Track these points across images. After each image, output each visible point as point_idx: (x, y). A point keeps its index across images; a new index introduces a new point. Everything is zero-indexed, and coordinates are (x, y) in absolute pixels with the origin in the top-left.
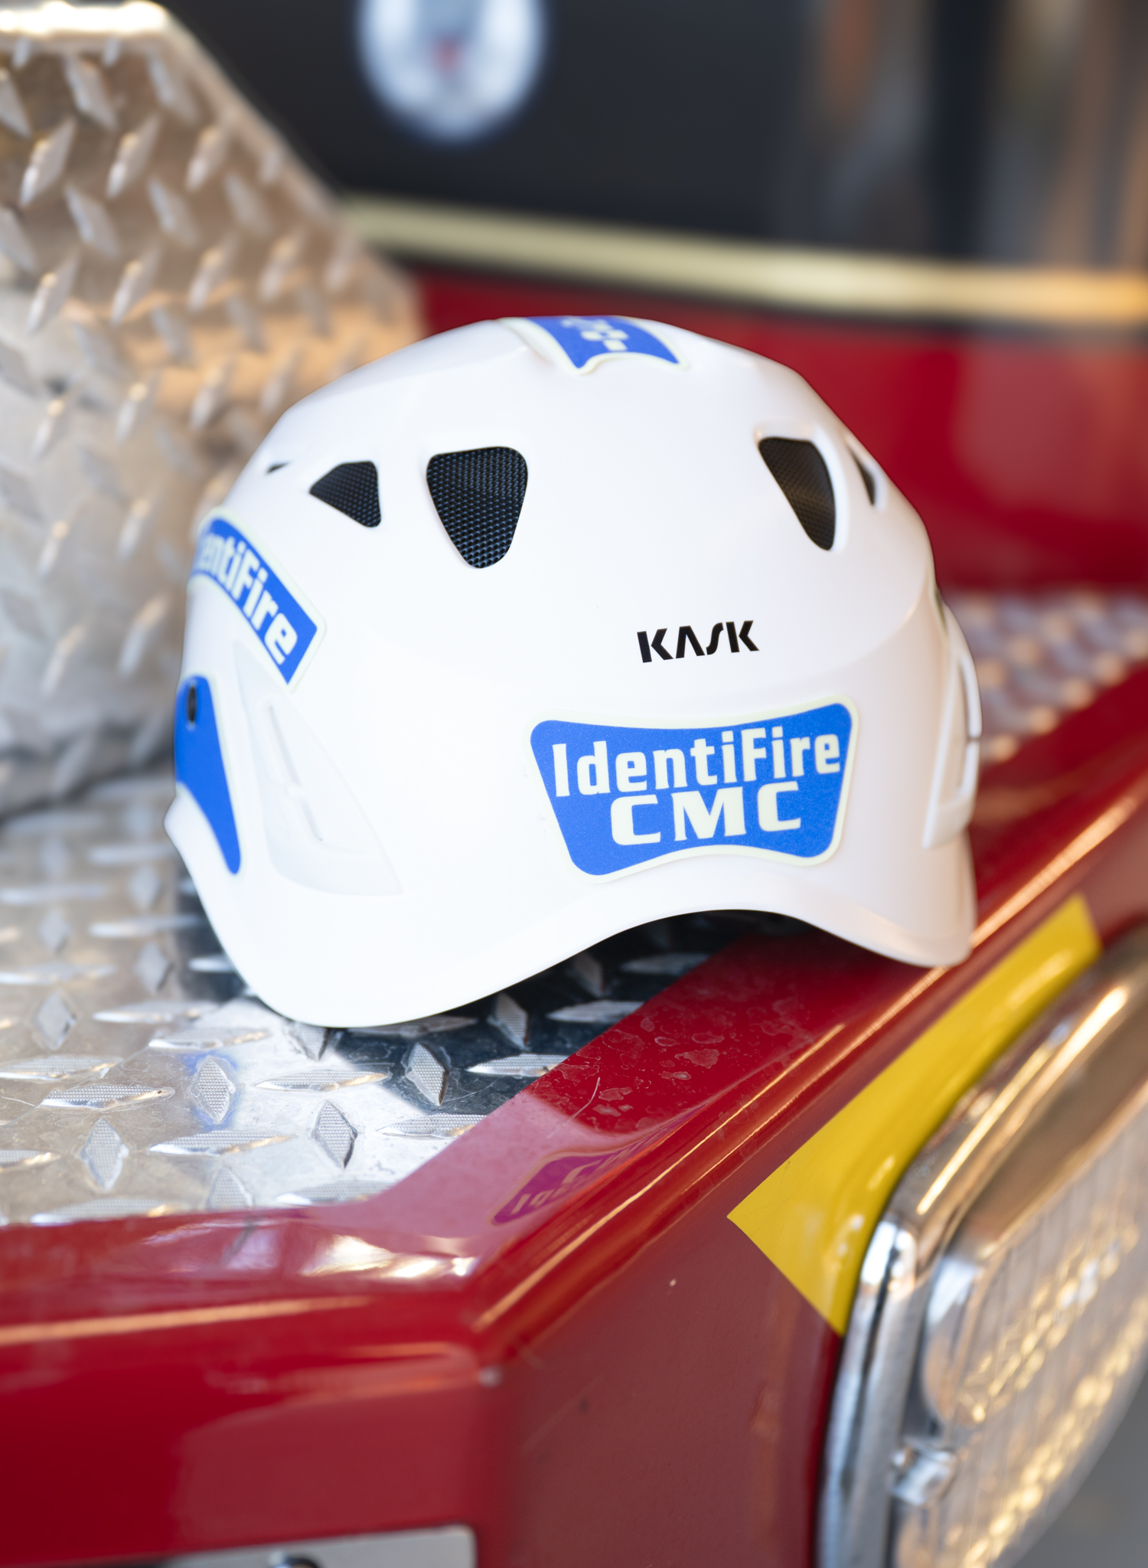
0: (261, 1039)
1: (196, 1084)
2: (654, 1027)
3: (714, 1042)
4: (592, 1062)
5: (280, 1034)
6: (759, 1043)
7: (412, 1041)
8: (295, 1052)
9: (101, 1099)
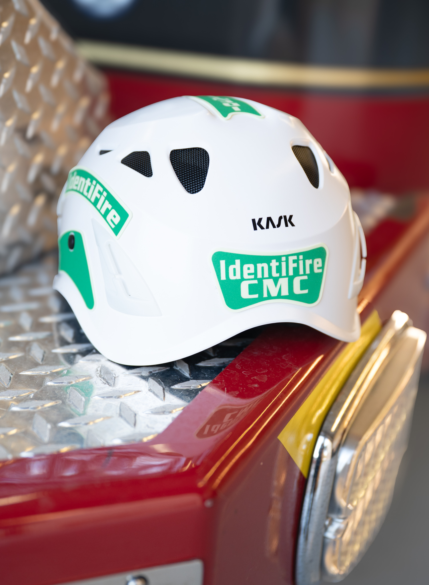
1: (69, 398)
2: (241, 368)
3: (264, 372)
4: (221, 382)
5: (96, 377)
6: (280, 372)
7: (147, 376)
8: (104, 384)
9: (34, 406)
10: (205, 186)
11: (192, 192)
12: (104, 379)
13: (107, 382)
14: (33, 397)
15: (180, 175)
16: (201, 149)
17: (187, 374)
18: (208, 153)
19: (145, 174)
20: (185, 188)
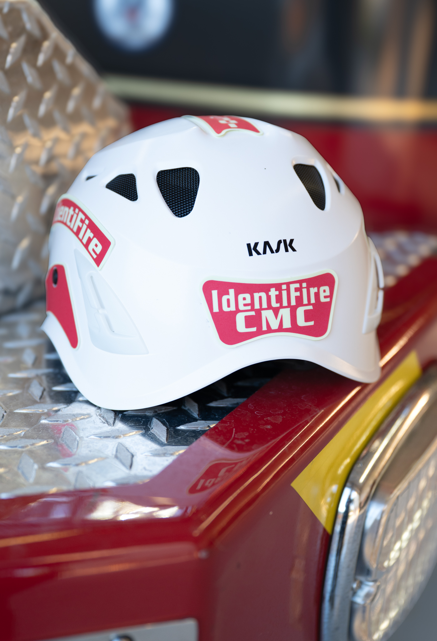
0: (87, 418)
1: (62, 438)
2: (254, 408)
3: (279, 412)
4: (230, 423)
5: (95, 416)
6: (298, 412)
7: (151, 416)
8: (103, 423)
9: (23, 445)
10: (194, 208)
11: (180, 216)
12: (103, 417)
13: (107, 421)
14: (24, 435)
15: (167, 198)
16: (190, 168)
17: (195, 415)
18: (198, 173)
19: (130, 198)
20: (173, 212)
